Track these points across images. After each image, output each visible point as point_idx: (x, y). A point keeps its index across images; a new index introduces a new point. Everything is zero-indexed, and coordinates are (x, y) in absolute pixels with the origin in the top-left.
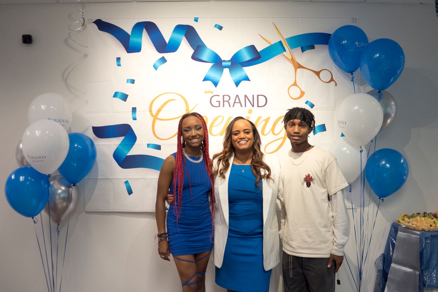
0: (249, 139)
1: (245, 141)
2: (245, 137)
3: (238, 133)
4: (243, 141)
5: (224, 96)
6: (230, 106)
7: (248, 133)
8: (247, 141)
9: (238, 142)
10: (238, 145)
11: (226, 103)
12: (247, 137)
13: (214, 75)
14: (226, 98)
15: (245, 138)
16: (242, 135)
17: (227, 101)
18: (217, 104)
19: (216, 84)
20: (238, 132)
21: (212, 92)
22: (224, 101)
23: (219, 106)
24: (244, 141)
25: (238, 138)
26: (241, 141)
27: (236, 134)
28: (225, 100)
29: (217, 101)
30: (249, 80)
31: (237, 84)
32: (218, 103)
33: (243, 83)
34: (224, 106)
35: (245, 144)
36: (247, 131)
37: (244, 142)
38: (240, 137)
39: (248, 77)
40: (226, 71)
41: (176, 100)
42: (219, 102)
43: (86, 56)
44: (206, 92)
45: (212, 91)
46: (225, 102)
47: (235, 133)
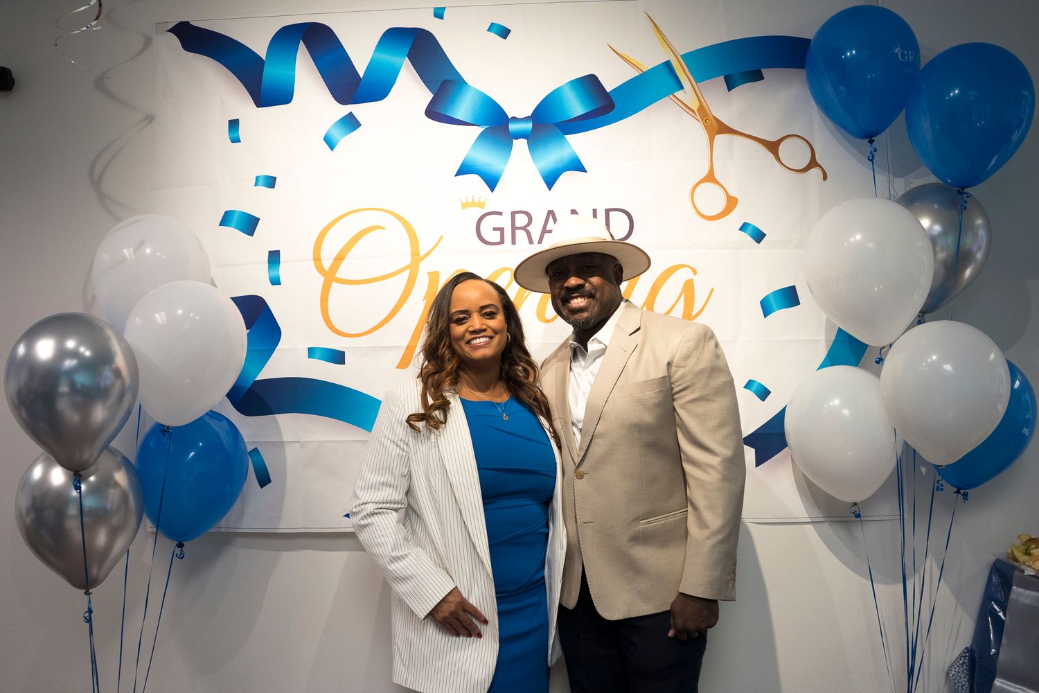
0: (496, 332)
1: (486, 337)
2: (484, 327)
3: (465, 318)
4: (479, 338)
5: (513, 214)
6: (531, 242)
7: (491, 315)
8: (491, 338)
9: (468, 342)
10: (467, 349)
11: (520, 235)
12: (489, 327)
13: (487, 158)
14: (521, 220)
15: (485, 330)
16: (476, 322)
17: (524, 228)
18: (496, 237)
19: (492, 183)
20: (467, 314)
21: (481, 205)
22: (514, 228)
23: (502, 242)
24: (483, 337)
25: (467, 331)
26: (475, 338)
27: (460, 322)
28: (517, 225)
29: (495, 229)
30: (585, 171)
31: (550, 181)
32: (498, 233)
33: (567, 178)
34: (514, 242)
35: (485, 345)
36: (488, 310)
37: (482, 340)
38: (471, 329)
39: (579, 162)
40: (520, 145)
41: (384, 229)
42: (502, 230)
43: (150, 118)
44: (465, 205)
45: (482, 201)
46: (517, 231)
47: (455, 318)
